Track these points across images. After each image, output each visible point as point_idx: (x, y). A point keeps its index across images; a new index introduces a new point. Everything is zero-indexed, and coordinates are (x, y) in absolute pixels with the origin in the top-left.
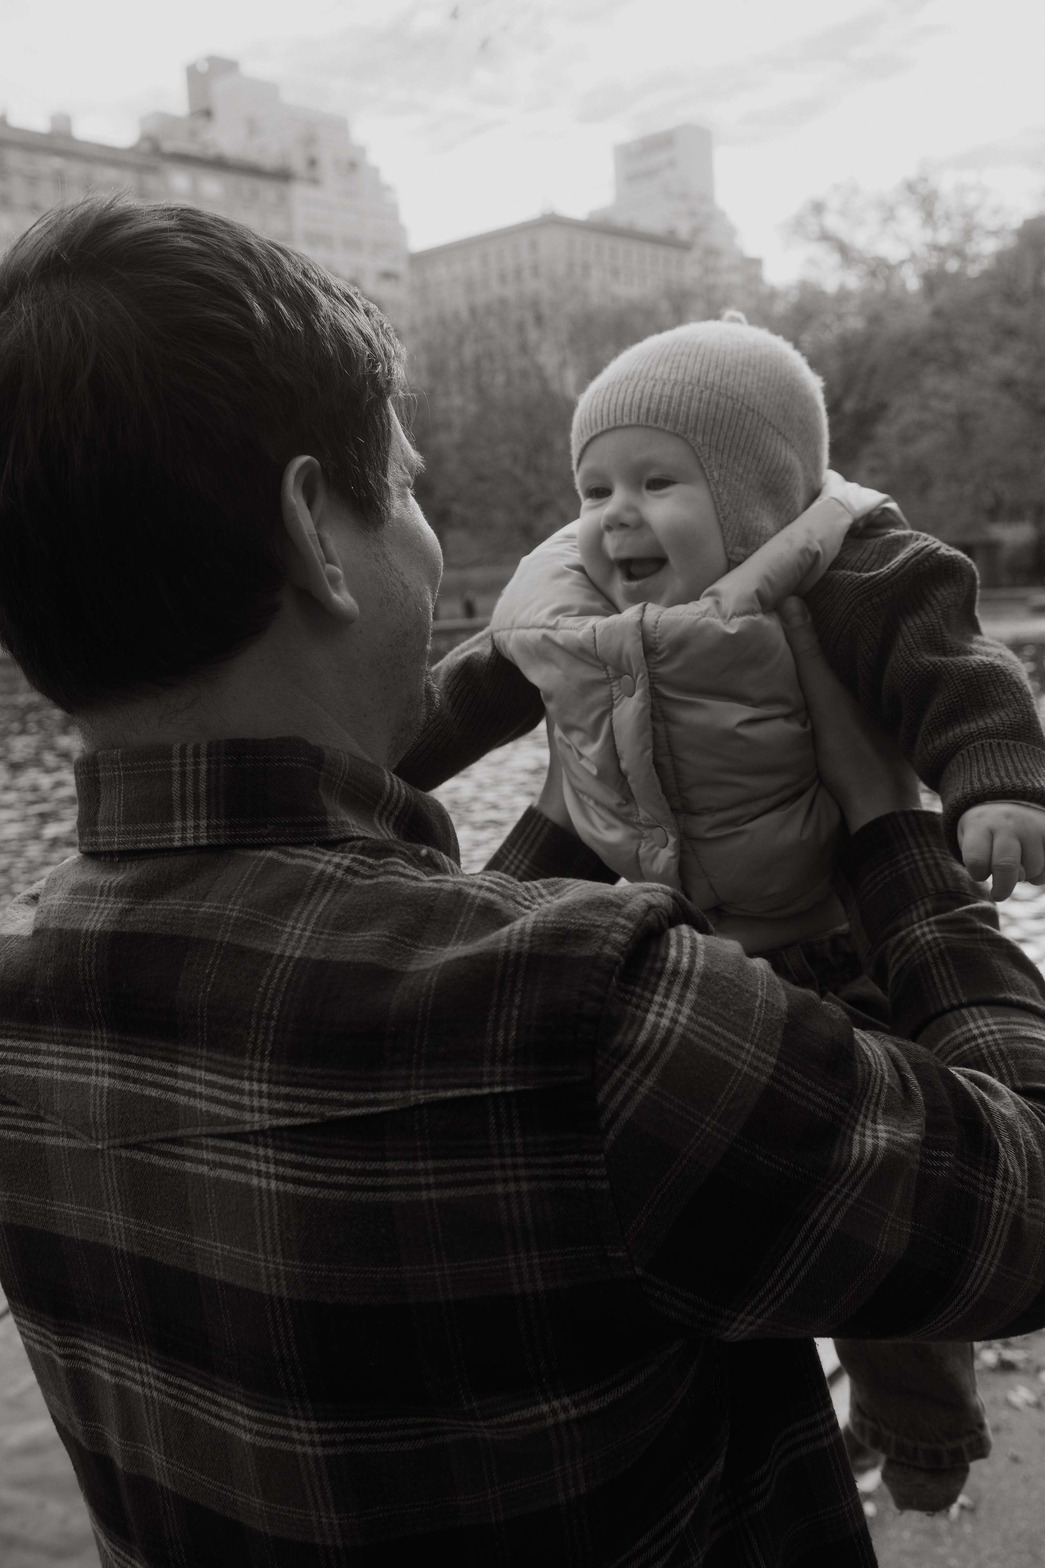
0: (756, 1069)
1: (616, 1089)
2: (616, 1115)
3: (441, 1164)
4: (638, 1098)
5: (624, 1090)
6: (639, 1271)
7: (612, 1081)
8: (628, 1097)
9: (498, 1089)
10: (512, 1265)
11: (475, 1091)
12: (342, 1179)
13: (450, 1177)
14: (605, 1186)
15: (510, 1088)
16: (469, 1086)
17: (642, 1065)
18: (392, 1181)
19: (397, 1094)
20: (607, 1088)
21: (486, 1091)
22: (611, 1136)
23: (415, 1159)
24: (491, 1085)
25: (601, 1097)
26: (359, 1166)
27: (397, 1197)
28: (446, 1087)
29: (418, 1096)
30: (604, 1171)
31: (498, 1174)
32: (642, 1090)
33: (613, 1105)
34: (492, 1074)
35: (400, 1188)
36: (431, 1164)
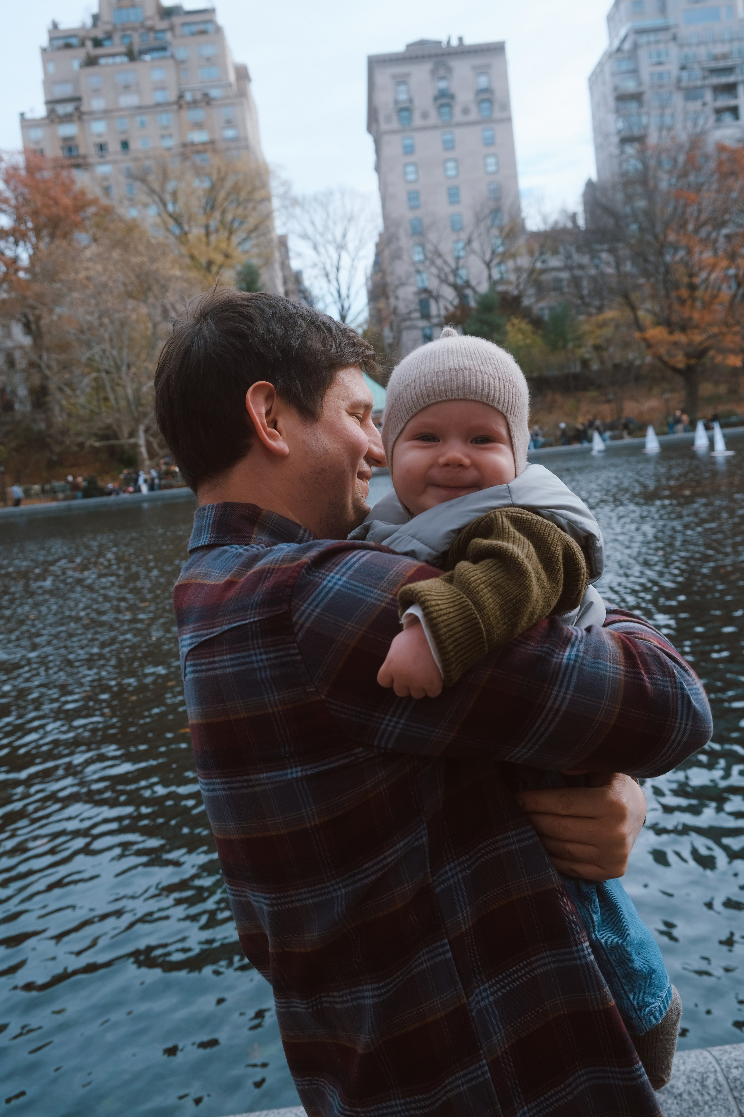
0: (379, 600)
1: (302, 615)
2: (302, 626)
3: (233, 656)
4: (313, 617)
5: (306, 615)
6: (323, 697)
7: (300, 611)
8: (308, 618)
9: (252, 620)
10: (267, 700)
11: (244, 622)
12: (204, 667)
13: (236, 662)
14: (299, 657)
15: (256, 619)
16: (242, 620)
17: (315, 603)
18: (216, 665)
19: (219, 628)
20: (297, 614)
21: (247, 621)
22: (300, 635)
23: (223, 655)
24: (250, 619)
25: (294, 619)
26: (207, 660)
27: (219, 672)
28: (234, 622)
29: (226, 628)
30: (297, 651)
31: (254, 659)
32: (315, 614)
33: (301, 621)
34: (251, 614)
35: (220, 668)
36: (229, 656)
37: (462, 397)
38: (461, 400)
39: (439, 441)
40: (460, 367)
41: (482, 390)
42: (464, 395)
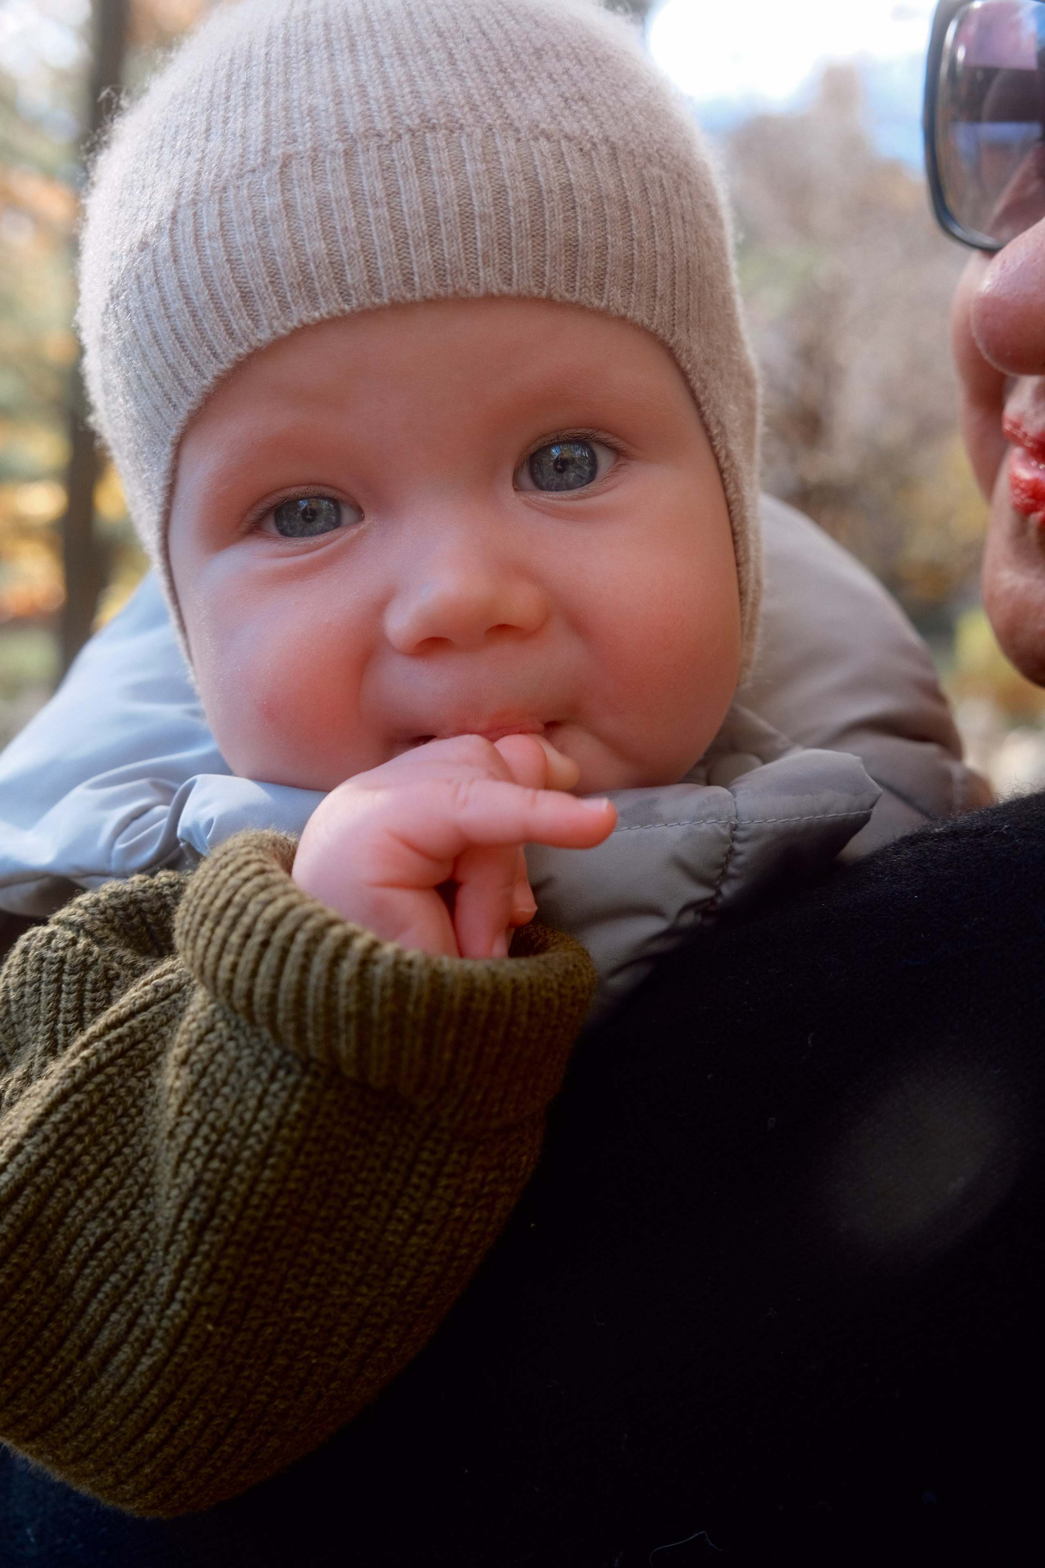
37: (431, 288)
38: (432, 302)
39: (360, 514)
40: (396, 118)
41: (538, 235)
42: (441, 273)
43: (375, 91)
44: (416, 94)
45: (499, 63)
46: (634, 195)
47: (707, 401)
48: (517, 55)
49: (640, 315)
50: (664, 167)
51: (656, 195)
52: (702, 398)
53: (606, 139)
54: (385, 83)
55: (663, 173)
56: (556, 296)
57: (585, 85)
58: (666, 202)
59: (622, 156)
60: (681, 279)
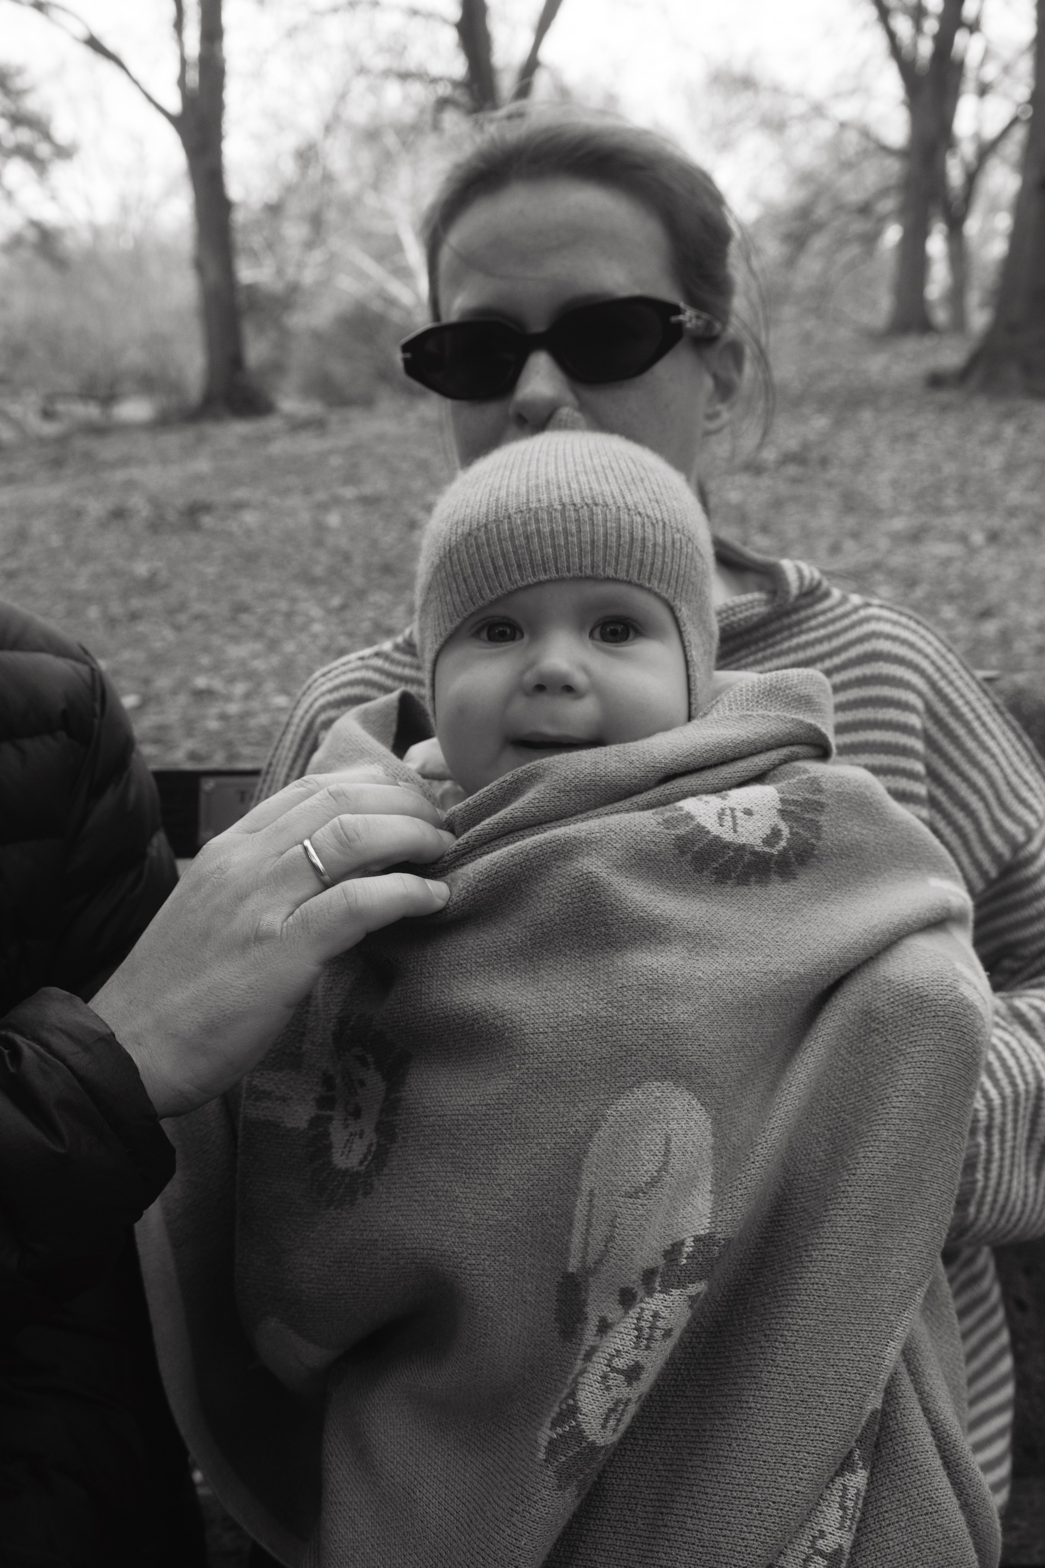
43: (574, 485)
44: (591, 489)
45: (625, 481)
46: (669, 544)
47: (685, 631)
48: (633, 479)
49: (664, 594)
50: (684, 535)
51: (678, 545)
52: (683, 629)
53: (663, 519)
54: (578, 482)
55: (682, 536)
56: (633, 581)
57: (659, 497)
58: (681, 548)
59: (668, 527)
60: (681, 580)
